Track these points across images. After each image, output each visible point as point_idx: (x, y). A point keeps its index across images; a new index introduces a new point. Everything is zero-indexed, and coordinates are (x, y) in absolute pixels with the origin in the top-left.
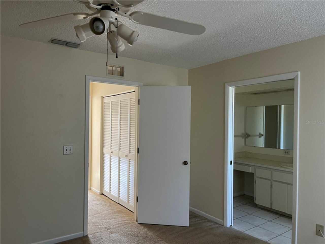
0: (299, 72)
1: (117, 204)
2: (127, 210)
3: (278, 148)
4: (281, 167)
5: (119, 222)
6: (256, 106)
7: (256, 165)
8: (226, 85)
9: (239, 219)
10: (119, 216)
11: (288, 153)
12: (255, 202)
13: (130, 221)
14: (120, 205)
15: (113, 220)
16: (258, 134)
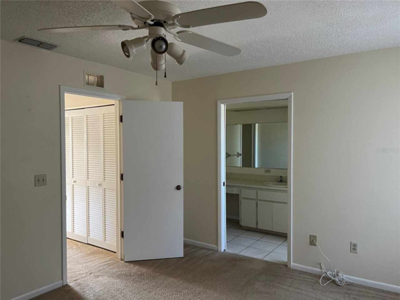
0: (292, 93)
1: (86, 245)
2: (103, 250)
3: (252, 166)
4: (265, 185)
5: (100, 264)
6: (236, 124)
7: (240, 185)
8: (218, 102)
9: (230, 242)
10: (97, 257)
11: (269, 171)
12: (240, 224)
13: (113, 261)
14: (91, 246)
15: (91, 263)
16: (236, 153)
